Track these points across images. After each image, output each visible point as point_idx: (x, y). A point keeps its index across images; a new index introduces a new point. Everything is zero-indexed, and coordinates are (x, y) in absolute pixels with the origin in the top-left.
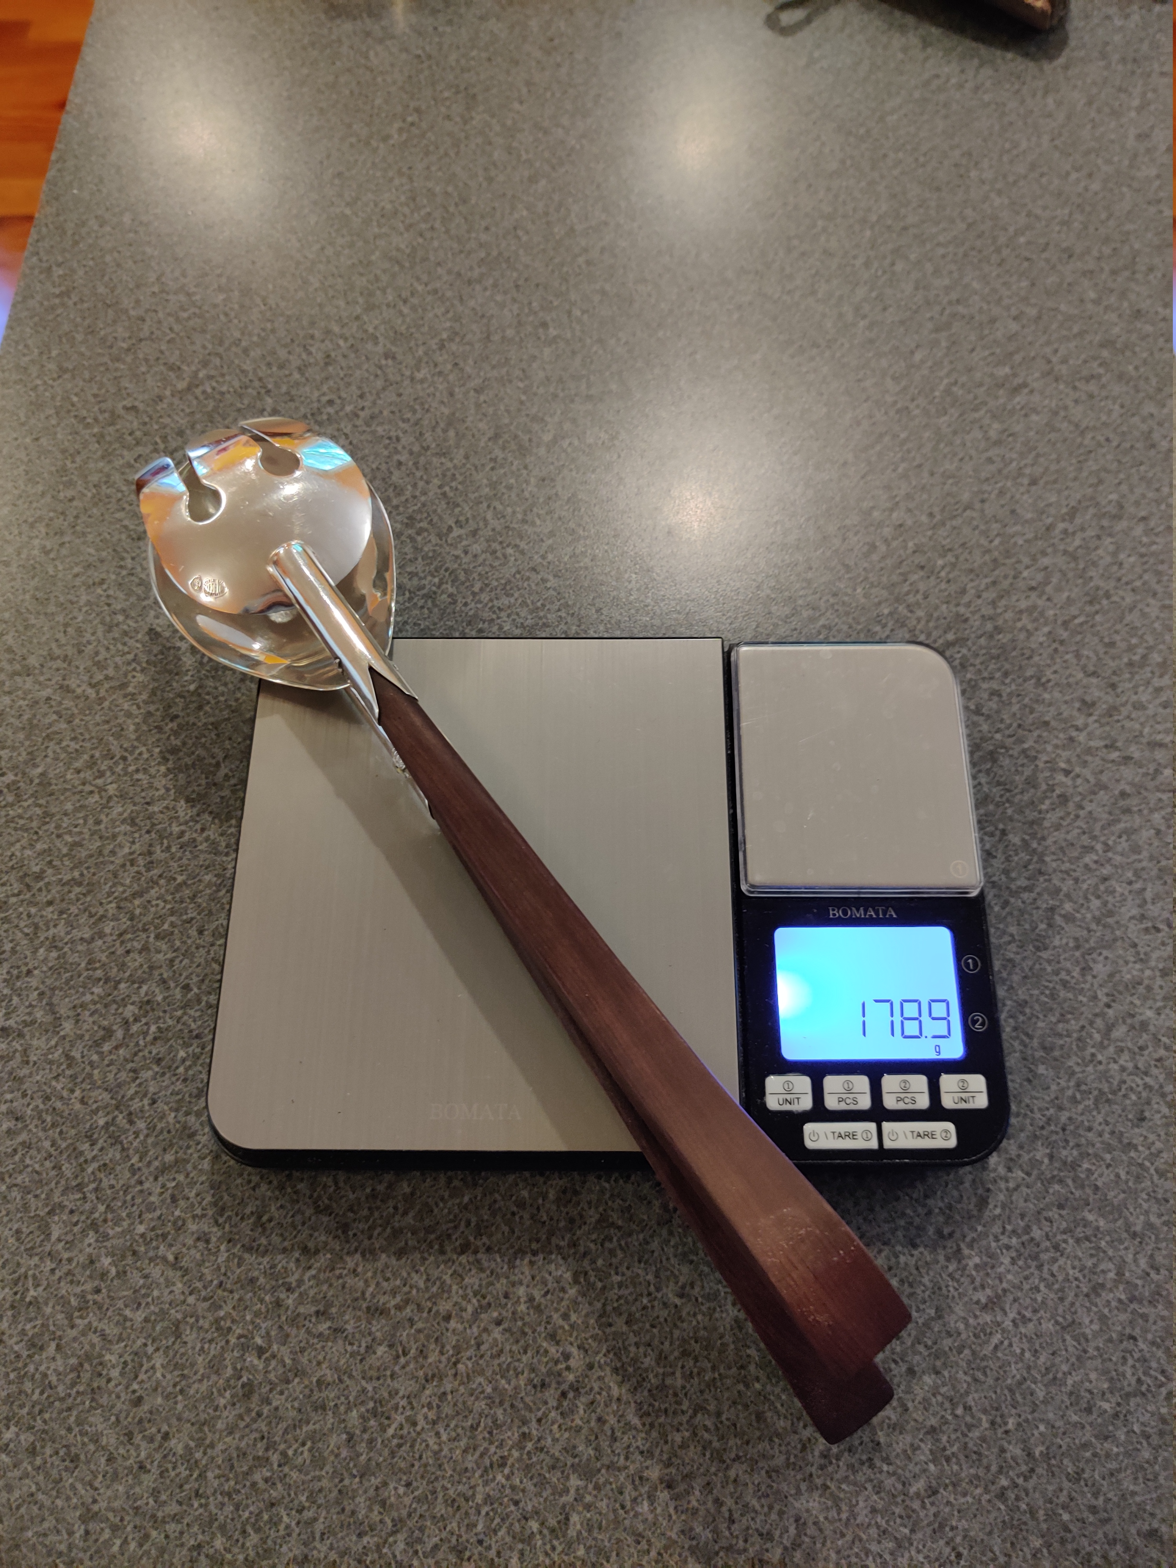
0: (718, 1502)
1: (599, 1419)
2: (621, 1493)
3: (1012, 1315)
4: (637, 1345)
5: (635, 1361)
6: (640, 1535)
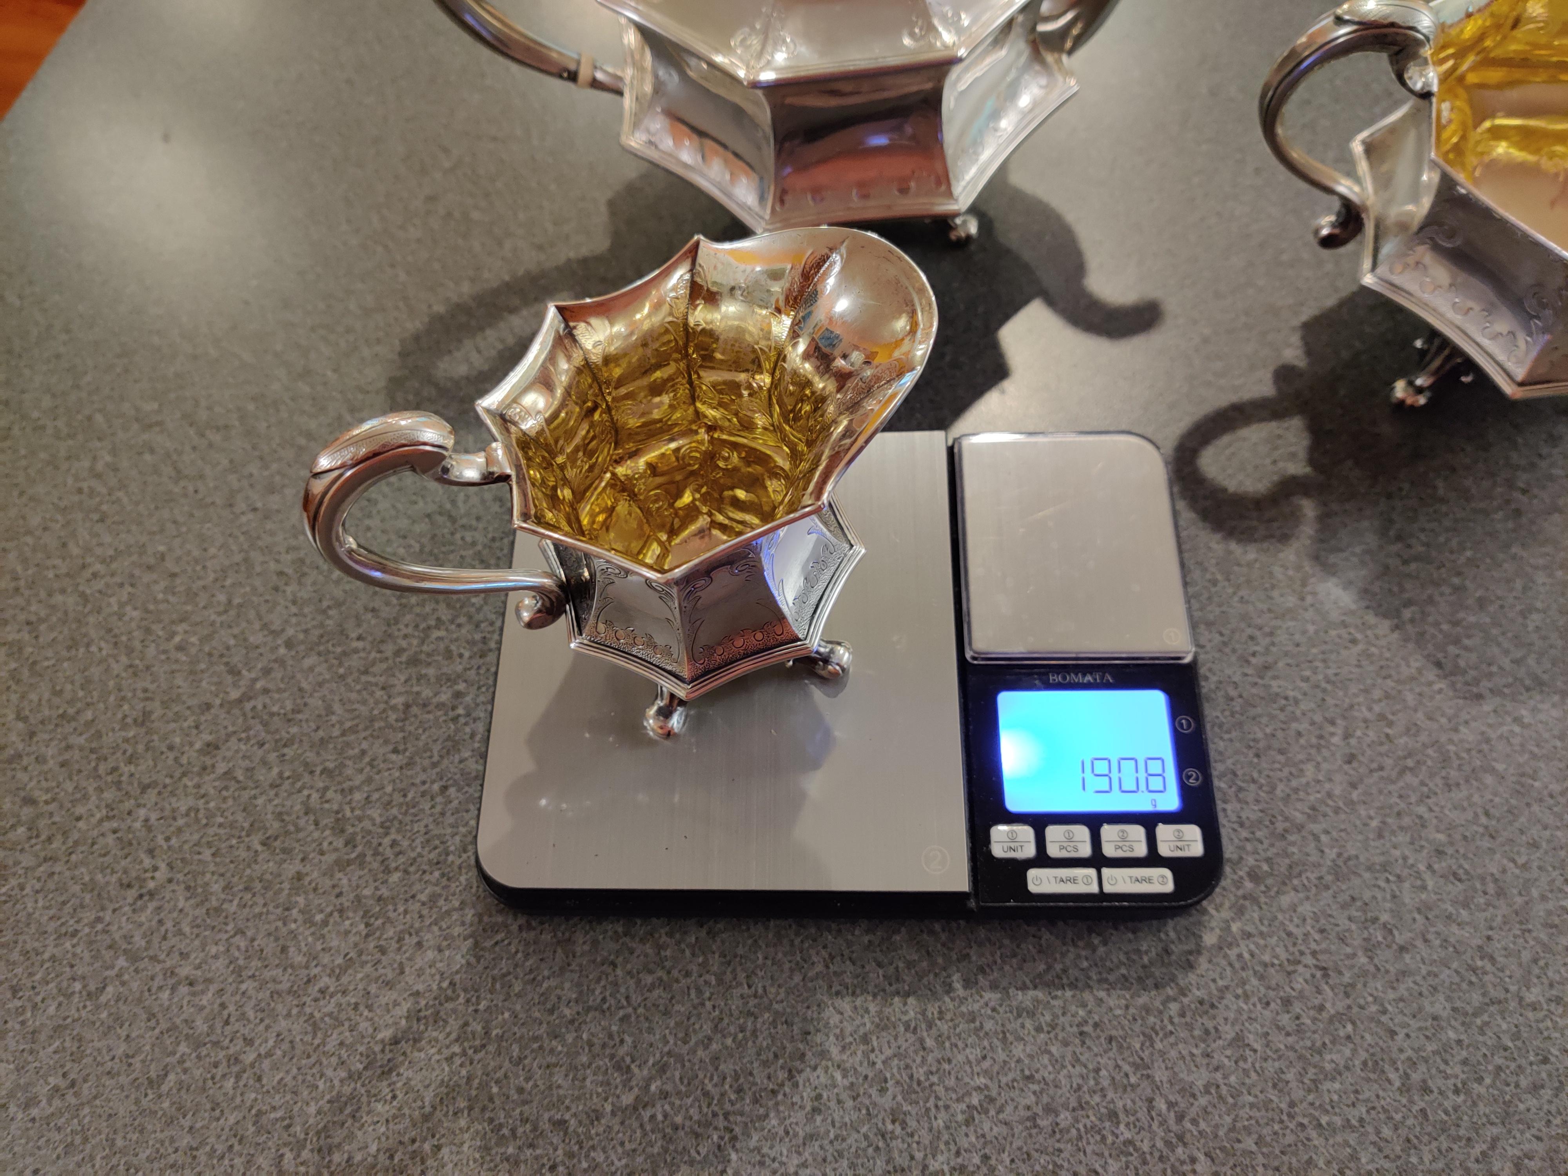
0: (223, 1006)
1: (160, 922)
2: (152, 979)
4: (213, 873)
5: (207, 884)
6: (154, 1015)
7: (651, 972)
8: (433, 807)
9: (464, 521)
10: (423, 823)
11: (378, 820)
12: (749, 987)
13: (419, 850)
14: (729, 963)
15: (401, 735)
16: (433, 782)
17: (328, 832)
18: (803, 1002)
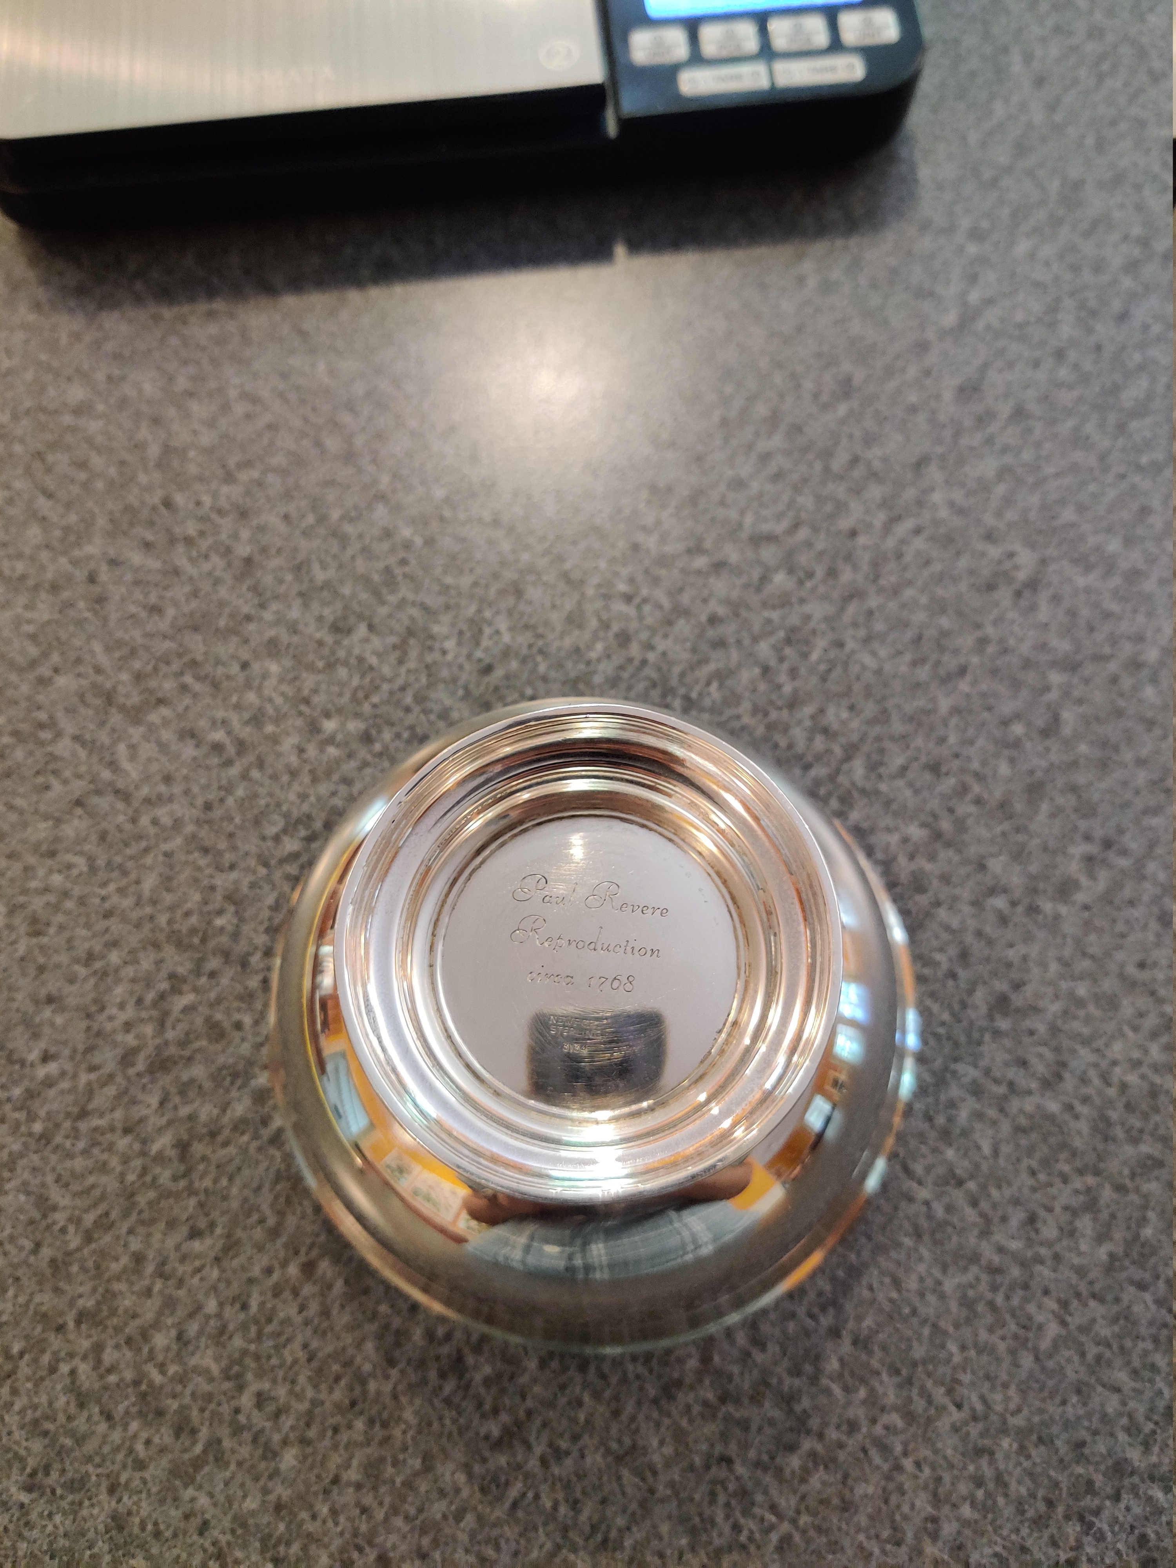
3: (538, 1450)
7: (792, 1448)
8: (302, 1308)
9: (145, 791)
10: (296, 1345)
11: (215, 1369)
12: (959, 1406)
13: (310, 1393)
14: (909, 1381)
15: (192, 1202)
16: (284, 1264)
17: (134, 1426)
18: (1052, 1396)
